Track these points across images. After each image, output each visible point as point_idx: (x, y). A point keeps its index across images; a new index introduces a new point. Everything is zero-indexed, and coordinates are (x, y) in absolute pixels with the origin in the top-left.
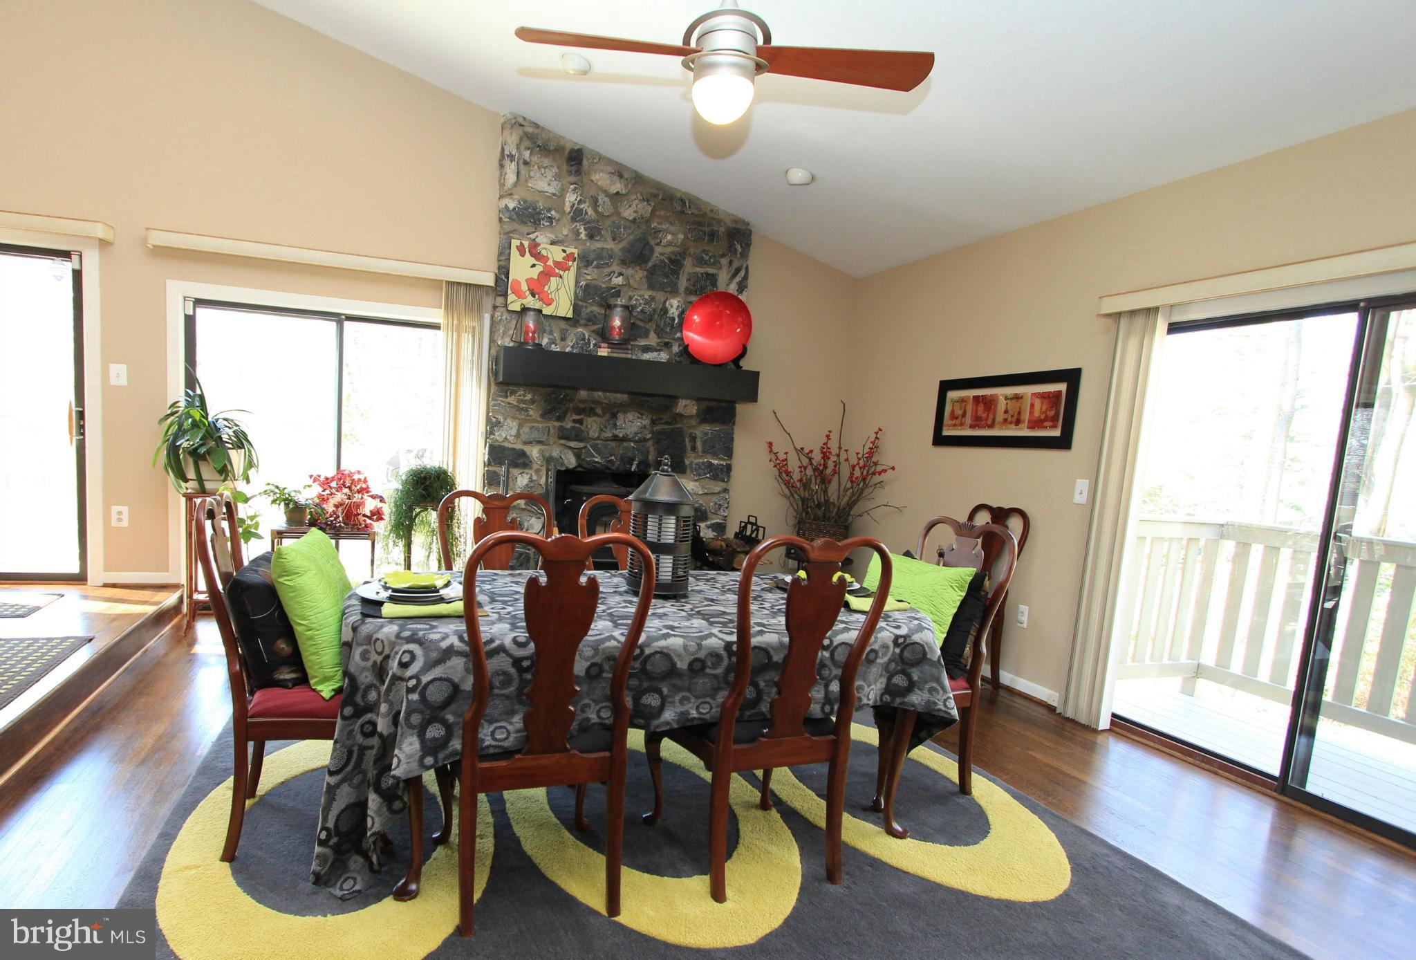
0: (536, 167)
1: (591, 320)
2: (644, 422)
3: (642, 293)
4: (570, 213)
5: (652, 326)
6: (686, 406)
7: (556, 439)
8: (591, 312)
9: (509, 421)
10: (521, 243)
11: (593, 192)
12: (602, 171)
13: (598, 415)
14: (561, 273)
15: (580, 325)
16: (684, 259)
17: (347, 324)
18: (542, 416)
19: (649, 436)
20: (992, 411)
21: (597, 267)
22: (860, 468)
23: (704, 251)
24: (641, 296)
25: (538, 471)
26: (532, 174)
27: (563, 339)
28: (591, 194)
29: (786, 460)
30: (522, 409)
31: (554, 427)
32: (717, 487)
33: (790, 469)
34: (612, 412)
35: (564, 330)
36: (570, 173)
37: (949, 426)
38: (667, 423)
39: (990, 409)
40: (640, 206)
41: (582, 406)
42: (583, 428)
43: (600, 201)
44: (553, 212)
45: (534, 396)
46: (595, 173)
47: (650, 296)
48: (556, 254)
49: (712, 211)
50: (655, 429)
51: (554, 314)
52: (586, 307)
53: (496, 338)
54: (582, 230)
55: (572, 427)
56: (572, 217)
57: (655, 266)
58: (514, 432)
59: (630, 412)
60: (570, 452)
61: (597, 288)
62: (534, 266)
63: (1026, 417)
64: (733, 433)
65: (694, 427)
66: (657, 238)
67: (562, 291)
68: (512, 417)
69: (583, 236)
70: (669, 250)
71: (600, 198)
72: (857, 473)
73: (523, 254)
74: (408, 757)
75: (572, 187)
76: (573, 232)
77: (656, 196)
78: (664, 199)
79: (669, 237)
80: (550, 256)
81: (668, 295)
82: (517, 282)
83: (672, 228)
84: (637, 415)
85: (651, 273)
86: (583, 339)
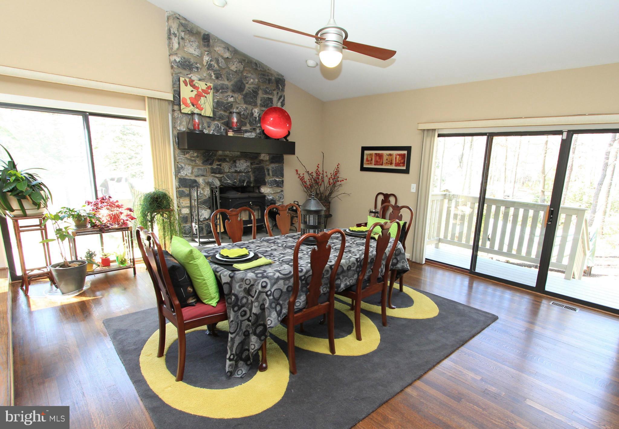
0: (188, 41)
1: (221, 118)
2: (248, 164)
3: (242, 105)
4: (206, 65)
5: (247, 121)
6: (264, 156)
7: (210, 173)
8: (221, 114)
9: (187, 166)
10: (185, 79)
11: (216, 56)
12: (220, 46)
13: (227, 162)
14: (206, 95)
15: (216, 120)
16: (259, 91)
17: (91, 118)
18: (203, 163)
19: (250, 170)
20: (382, 159)
21: (222, 93)
22: (333, 179)
23: (267, 88)
24: (242, 107)
25: (203, 189)
26: (186, 44)
27: (209, 127)
28: (215, 57)
29: (303, 177)
30: (193, 160)
31: (209, 168)
32: (278, 190)
33: (306, 181)
34: (234, 160)
35: (209, 122)
36: (205, 46)
37: (366, 164)
38: (257, 164)
39: (381, 158)
40: (238, 65)
41: (220, 158)
42: (221, 168)
43: (220, 61)
44: (198, 65)
45: (198, 154)
46: (216, 47)
47: (245, 107)
48: (202, 86)
49: (268, 69)
50: (252, 167)
51: (204, 115)
52: (218, 112)
53: (176, 126)
54: (213, 74)
55: (217, 168)
56: (207, 68)
57: (246, 93)
58: (190, 171)
59: (241, 160)
60: (217, 179)
61: (222, 103)
62: (192, 91)
63: (394, 162)
64: (283, 167)
65: (268, 165)
66: (246, 80)
67: (207, 104)
68: (188, 164)
69: (213, 77)
70: (252, 86)
71: (220, 59)
72: (331, 181)
73: (186, 85)
74: (274, 319)
75: (206, 53)
76: (209, 75)
77: (244, 60)
78: (248, 62)
79: (252, 80)
80: (200, 87)
81: (253, 107)
82: (184, 99)
83: (252, 76)
84: (245, 161)
85: (245, 96)
86: (218, 127)
